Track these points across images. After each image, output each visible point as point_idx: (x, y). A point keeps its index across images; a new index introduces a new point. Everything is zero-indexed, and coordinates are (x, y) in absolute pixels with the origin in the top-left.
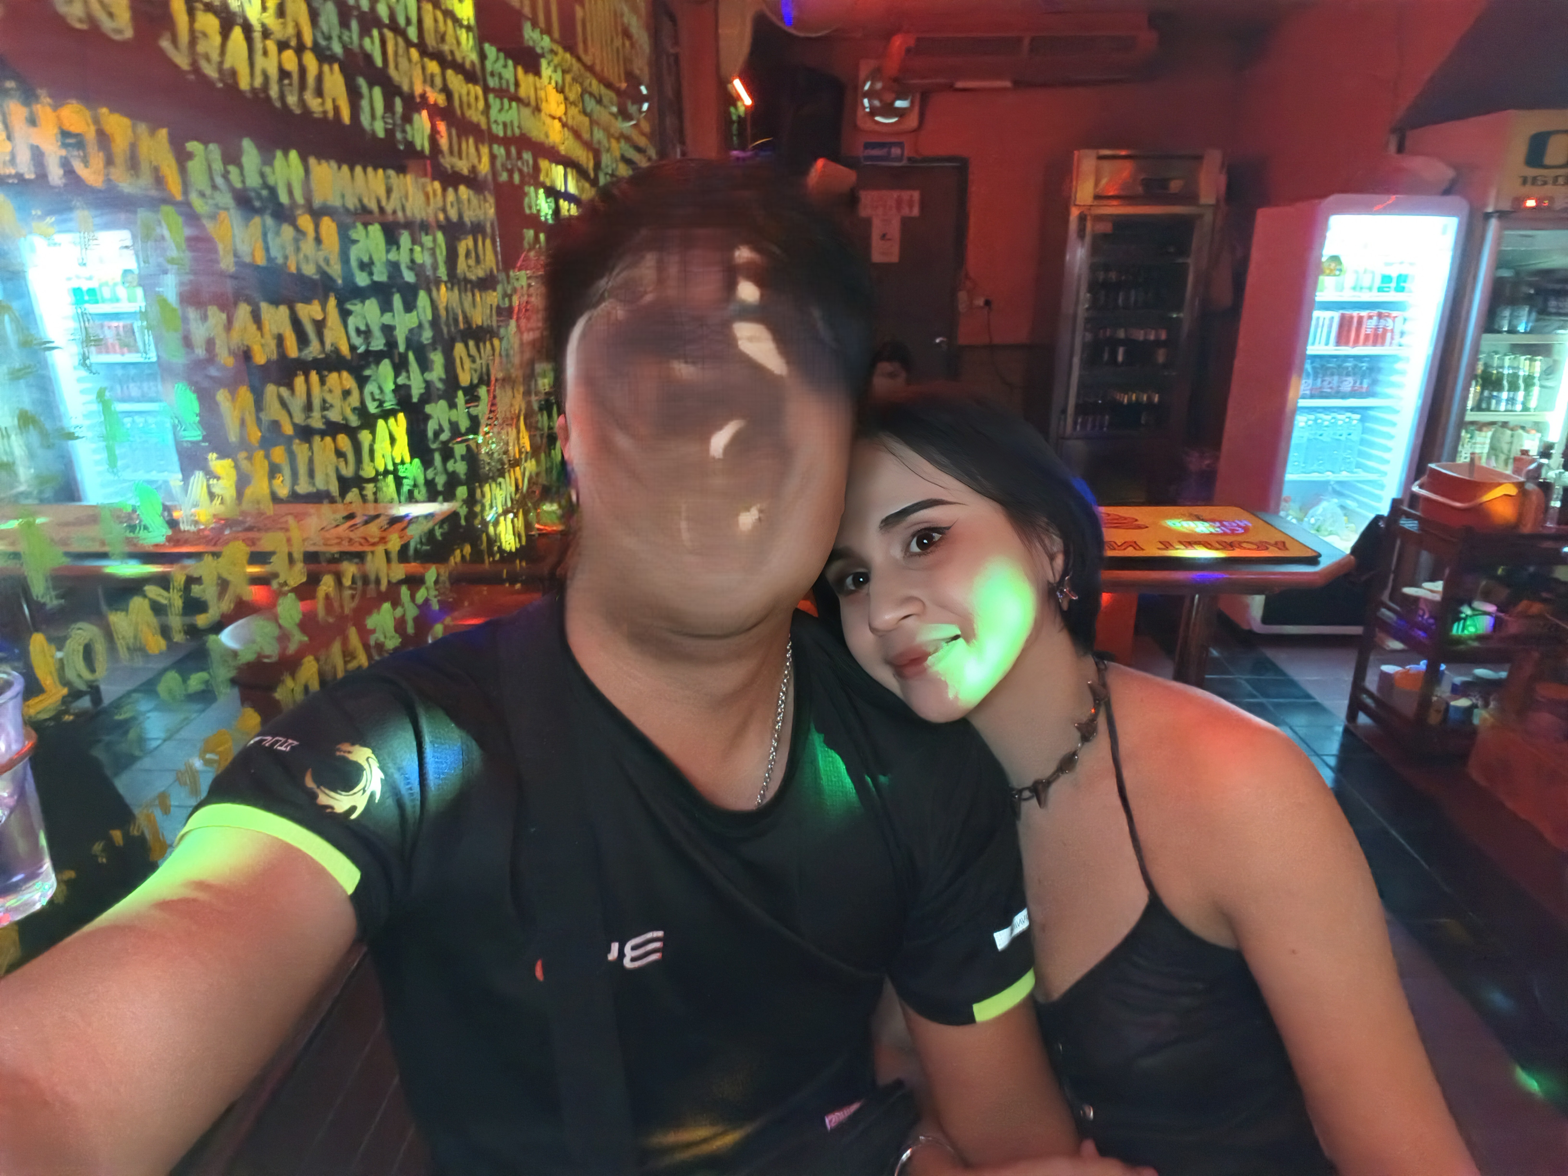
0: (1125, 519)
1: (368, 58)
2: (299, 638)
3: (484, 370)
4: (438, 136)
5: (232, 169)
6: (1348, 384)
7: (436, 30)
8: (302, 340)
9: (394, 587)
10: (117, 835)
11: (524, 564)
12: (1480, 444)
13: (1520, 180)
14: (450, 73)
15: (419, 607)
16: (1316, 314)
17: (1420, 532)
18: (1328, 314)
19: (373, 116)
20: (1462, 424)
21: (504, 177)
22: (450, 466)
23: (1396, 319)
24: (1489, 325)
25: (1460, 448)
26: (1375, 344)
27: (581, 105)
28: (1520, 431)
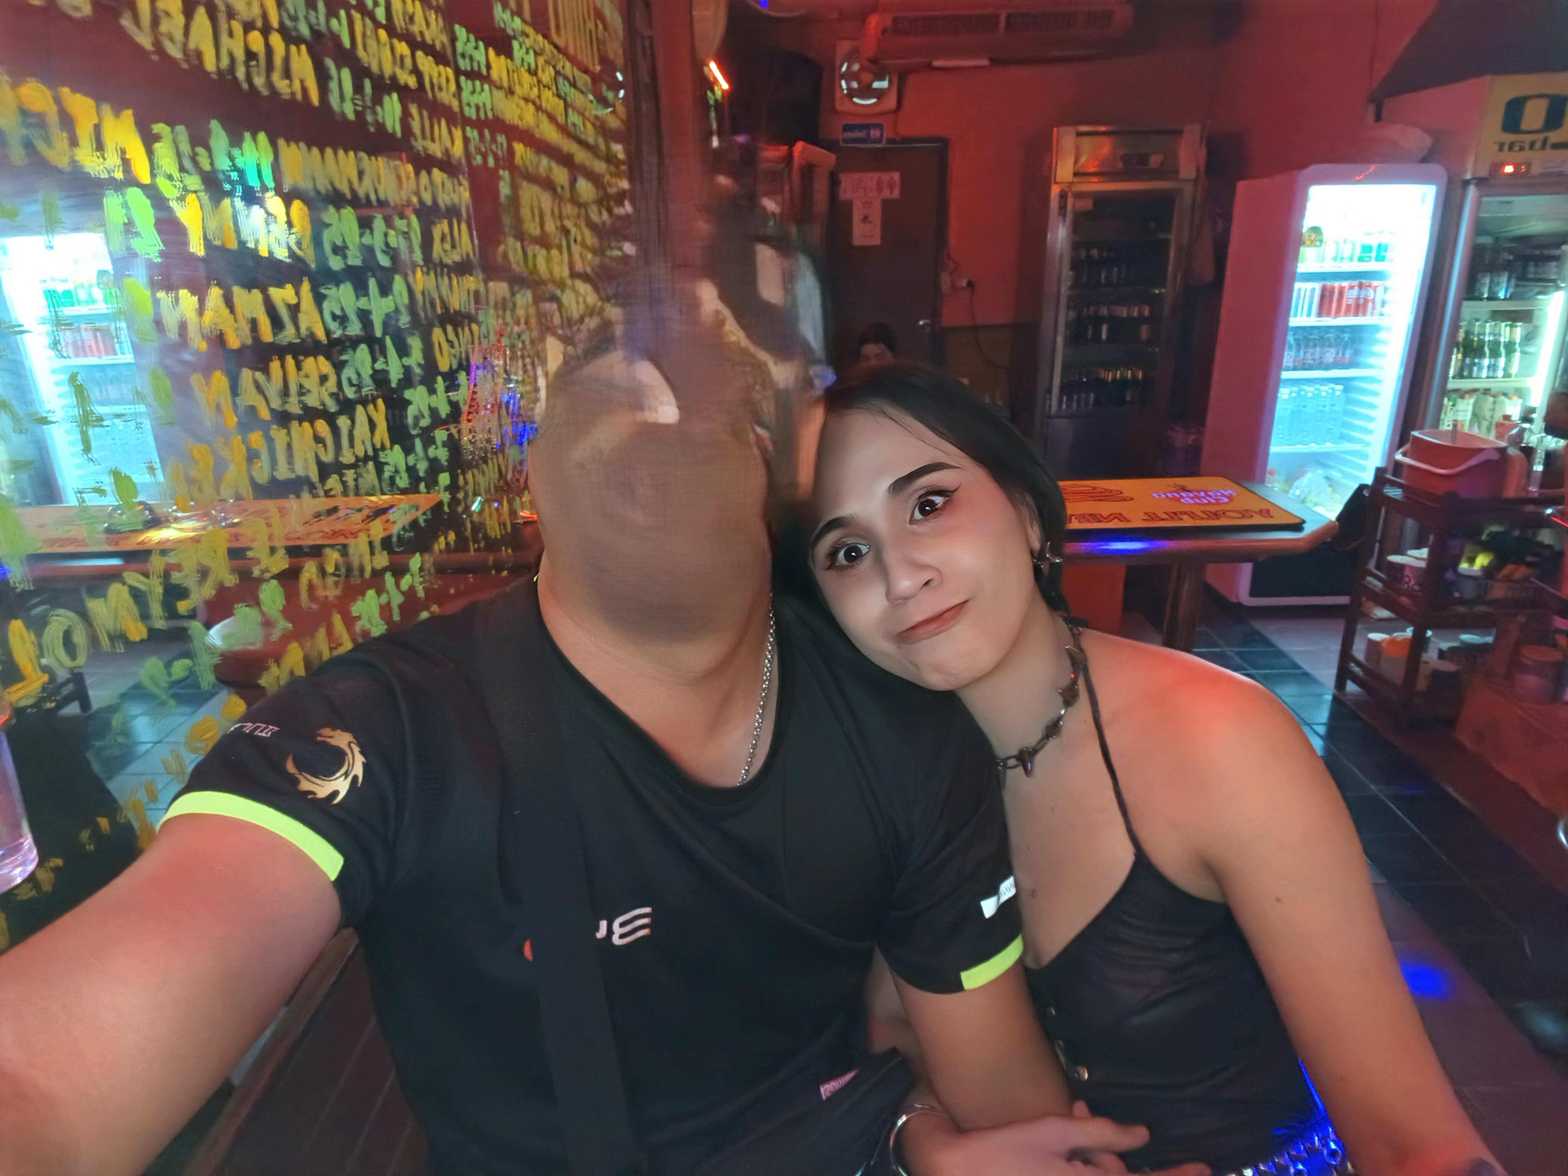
0: (1111, 491)
1: (336, 38)
2: (283, 625)
3: (463, 356)
4: (410, 119)
5: (200, 150)
6: (1330, 355)
7: (405, 13)
8: (277, 323)
9: (377, 574)
10: (104, 823)
11: (510, 551)
12: (1463, 411)
13: (1496, 147)
14: (419, 54)
15: (403, 593)
16: (1297, 285)
17: (1405, 500)
18: (1309, 285)
19: (342, 98)
20: (1444, 392)
21: (479, 160)
22: (432, 452)
23: (1378, 288)
24: (1470, 292)
25: (1443, 416)
26: (1356, 314)
27: (554, 88)
28: (1502, 398)
